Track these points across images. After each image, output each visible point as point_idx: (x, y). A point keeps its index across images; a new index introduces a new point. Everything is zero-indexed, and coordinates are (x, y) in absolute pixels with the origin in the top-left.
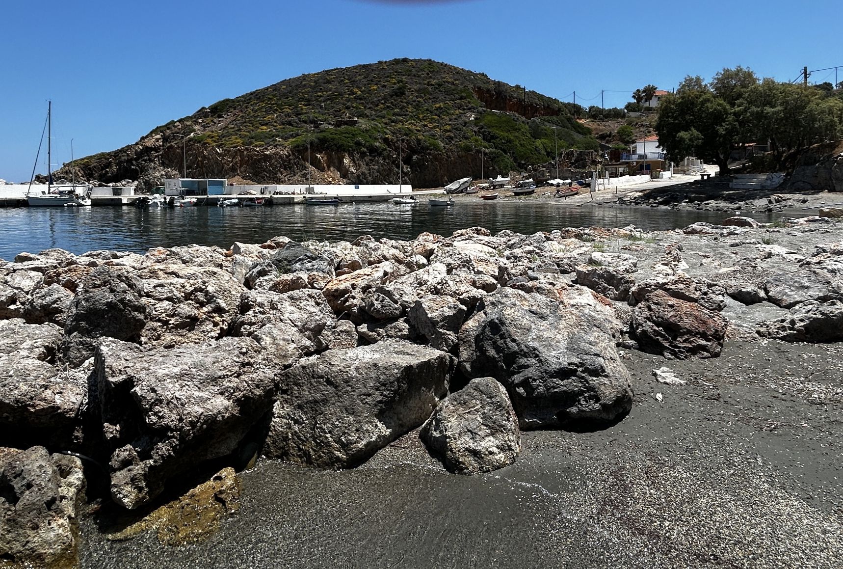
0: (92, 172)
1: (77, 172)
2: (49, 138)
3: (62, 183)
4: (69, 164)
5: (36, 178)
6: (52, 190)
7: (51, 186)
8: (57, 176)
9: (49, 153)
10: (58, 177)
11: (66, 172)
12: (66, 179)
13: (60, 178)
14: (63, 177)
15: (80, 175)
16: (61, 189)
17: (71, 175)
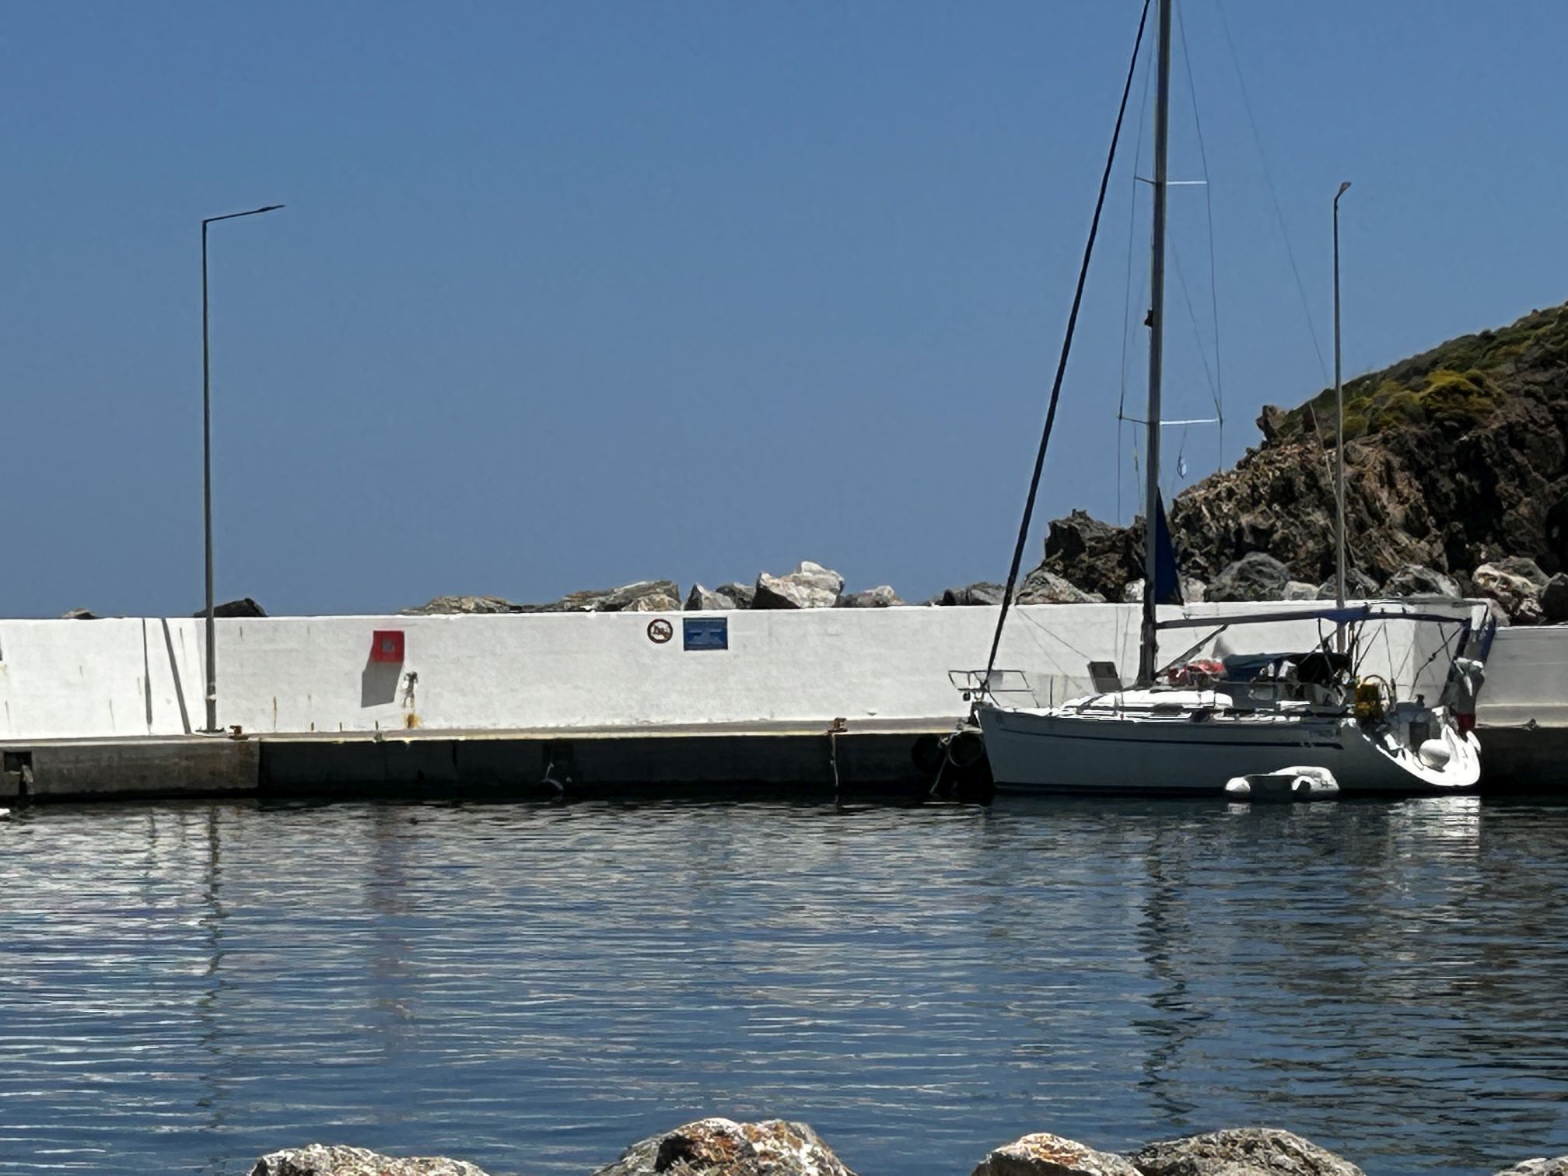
0: (1489, 480)
1: (1371, 484)
2: (1160, 187)
3: (1252, 587)
4: (1306, 419)
5: (1051, 547)
6: (1171, 647)
7: (1164, 612)
8: (1213, 529)
9: (1154, 319)
10: (1224, 540)
11: (1284, 493)
12: (1280, 551)
13: (1234, 545)
14: (1262, 539)
15: (1396, 512)
16: (1244, 642)
17: (1319, 518)
